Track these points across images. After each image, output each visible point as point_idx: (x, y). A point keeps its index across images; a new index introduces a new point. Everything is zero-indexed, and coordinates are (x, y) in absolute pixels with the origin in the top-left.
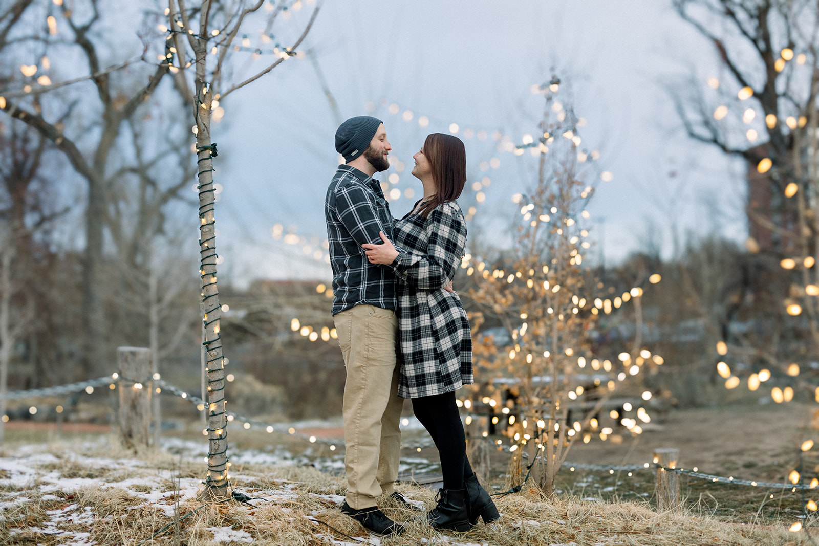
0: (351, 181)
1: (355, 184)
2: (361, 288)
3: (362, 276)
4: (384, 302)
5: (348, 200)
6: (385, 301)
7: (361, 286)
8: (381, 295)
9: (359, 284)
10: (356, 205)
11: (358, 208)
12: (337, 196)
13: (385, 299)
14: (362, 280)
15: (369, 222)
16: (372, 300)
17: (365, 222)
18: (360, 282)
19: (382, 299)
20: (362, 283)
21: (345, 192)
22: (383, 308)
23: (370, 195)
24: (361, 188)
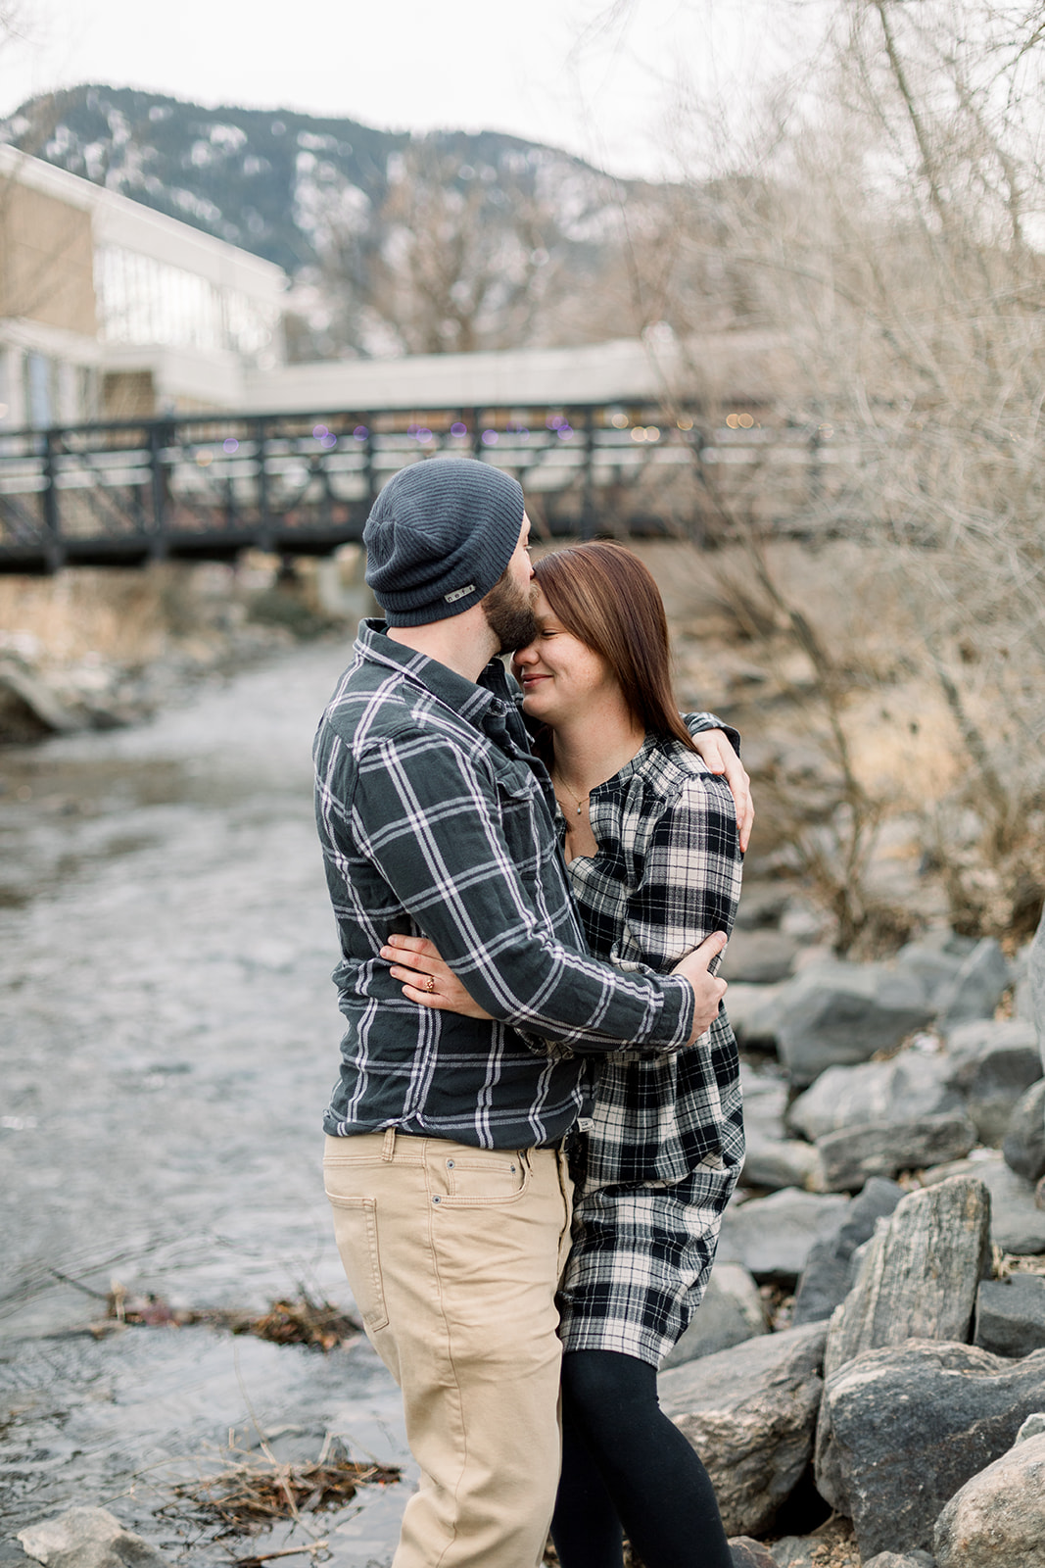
0: (415, 714)
1: (429, 730)
2: (414, 1074)
3: (422, 1032)
4: (491, 1128)
5: (404, 787)
6: (496, 1123)
7: (416, 1065)
8: (481, 1103)
9: (408, 1054)
10: (430, 810)
11: (441, 821)
12: (362, 770)
13: (495, 1114)
14: (420, 1044)
15: (477, 874)
16: (445, 1119)
17: (463, 875)
18: (414, 1050)
19: (486, 1115)
20: (418, 1054)
21: (391, 758)
22: (486, 1148)
23: (481, 767)
24: (450, 744)
